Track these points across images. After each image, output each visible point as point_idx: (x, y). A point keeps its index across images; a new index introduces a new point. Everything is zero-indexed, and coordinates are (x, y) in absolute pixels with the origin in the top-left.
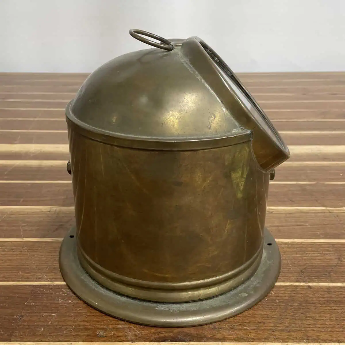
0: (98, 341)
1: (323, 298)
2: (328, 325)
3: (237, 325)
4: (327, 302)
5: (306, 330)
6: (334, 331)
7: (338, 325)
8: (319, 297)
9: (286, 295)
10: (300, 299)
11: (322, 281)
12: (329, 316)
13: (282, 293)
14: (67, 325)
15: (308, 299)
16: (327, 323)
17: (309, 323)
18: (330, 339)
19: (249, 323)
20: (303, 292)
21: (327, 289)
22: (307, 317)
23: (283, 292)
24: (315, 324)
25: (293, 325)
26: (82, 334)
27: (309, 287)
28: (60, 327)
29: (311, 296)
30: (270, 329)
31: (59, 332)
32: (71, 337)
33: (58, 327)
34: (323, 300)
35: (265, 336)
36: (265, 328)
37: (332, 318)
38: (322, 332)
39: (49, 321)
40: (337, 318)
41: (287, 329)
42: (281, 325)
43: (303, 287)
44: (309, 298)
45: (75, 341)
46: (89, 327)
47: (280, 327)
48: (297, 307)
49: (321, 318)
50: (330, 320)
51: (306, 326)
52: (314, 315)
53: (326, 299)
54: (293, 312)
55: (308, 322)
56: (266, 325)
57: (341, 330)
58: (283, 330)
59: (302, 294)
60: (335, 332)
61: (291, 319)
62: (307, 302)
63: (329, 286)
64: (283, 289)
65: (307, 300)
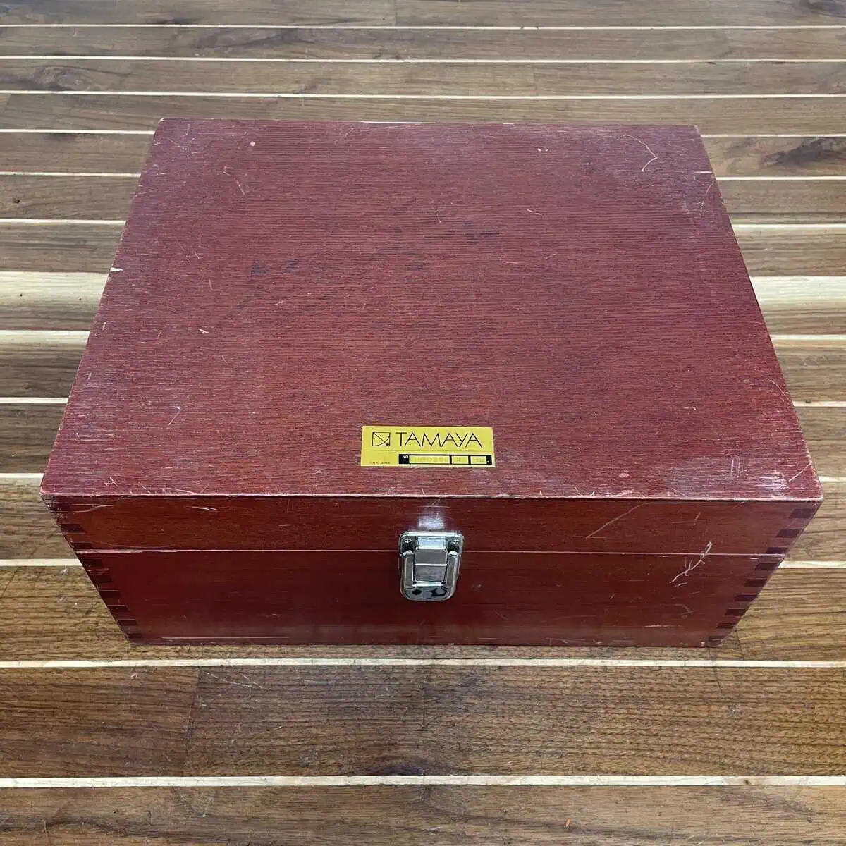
0: (301, 775)
1: (621, 690)
2: (617, 744)
3: (491, 745)
4: (623, 700)
5: (584, 753)
6: (623, 755)
7: (631, 743)
8: (614, 689)
9: (569, 685)
10: (587, 693)
11: (626, 655)
12: (621, 726)
13: (564, 682)
14: (256, 746)
15: (600, 693)
16: (616, 741)
17: (591, 741)
18: (615, 769)
19: (509, 740)
20: (594, 680)
21: (630, 673)
22: (590, 728)
23: (564, 679)
24: (599, 742)
25: (569, 744)
26: (279, 762)
27: (605, 667)
28: (248, 749)
29: (604, 686)
30: (537, 752)
31: (247, 759)
32: (264, 768)
33: (244, 750)
34: (620, 695)
35: (528, 764)
36: (530, 749)
37: (624, 732)
38: (606, 756)
39: (231, 739)
40: (632, 731)
41: (559, 751)
42: (553, 744)
43: (596, 668)
44: (600, 691)
45: (269, 774)
46: (288, 749)
47: (550, 747)
48: (580, 710)
49: (609, 731)
50: (623, 734)
51: (586, 745)
52: (600, 726)
53: (624, 693)
54: (573, 720)
55: (592, 738)
56: (532, 743)
57: (633, 752)
58: (552, 754)
59: (591, 682)
60: (623, 757)
61: (568, 733)
62: (595, 699)
63: (634, 668)
64: (565, 674)
65: (597, 696)
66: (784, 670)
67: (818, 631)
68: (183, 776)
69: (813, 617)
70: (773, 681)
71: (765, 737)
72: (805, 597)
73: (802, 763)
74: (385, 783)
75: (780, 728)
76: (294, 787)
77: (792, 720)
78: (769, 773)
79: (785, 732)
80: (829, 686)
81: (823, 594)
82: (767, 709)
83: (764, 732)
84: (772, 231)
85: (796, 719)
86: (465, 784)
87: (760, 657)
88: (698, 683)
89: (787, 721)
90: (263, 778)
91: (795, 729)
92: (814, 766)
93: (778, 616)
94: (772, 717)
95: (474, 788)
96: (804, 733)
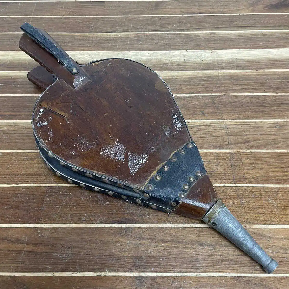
0: (82, 224)
26: (74, 219)
31: (62, 218)
32: (69, 221)
33: (62, 215)
39: (57, 211)
45: (70, 223)
46: (78, 215)
66: (262, 188)
67: (275, 174)
68: (39, 224)
69: (274, 169)
70: (257, 191)
71: (253, 211)
72: (271, 162)
73: (267, 220)
74: (112, 226)
75: (259, 208)
76: (79, 228)
77: (264, 205)
78: (254, 224)
79: (261, 209)
80: (279, 193)
81: (278, 161)
82: (254, 201)
83: (253, 209)
84: (266, 33)
85: (265, 205)
86: (141, 227)
87: (253, 183)
88: (229, 192)
89: (262, 206)
90: (68, 224)
91: (265, 208)
92: (271, 221)
93: (261, 169)
94: (256, 204)
95: (145, 228)
96: (268, 210)
